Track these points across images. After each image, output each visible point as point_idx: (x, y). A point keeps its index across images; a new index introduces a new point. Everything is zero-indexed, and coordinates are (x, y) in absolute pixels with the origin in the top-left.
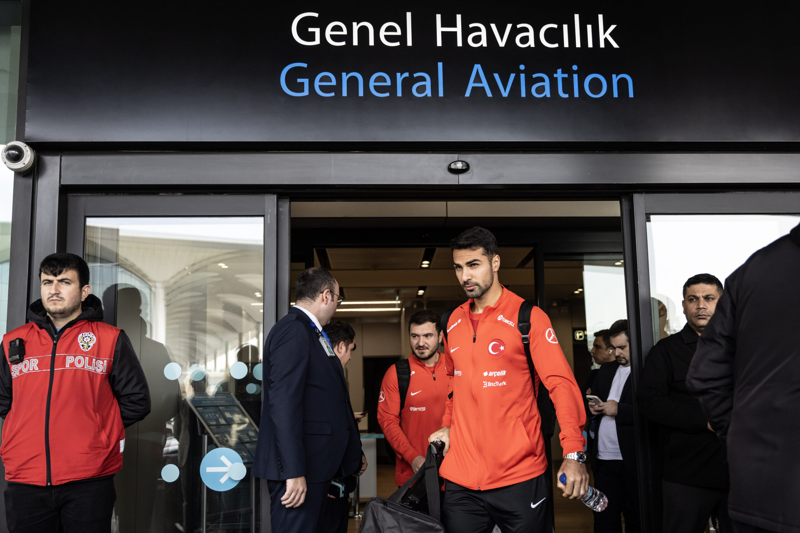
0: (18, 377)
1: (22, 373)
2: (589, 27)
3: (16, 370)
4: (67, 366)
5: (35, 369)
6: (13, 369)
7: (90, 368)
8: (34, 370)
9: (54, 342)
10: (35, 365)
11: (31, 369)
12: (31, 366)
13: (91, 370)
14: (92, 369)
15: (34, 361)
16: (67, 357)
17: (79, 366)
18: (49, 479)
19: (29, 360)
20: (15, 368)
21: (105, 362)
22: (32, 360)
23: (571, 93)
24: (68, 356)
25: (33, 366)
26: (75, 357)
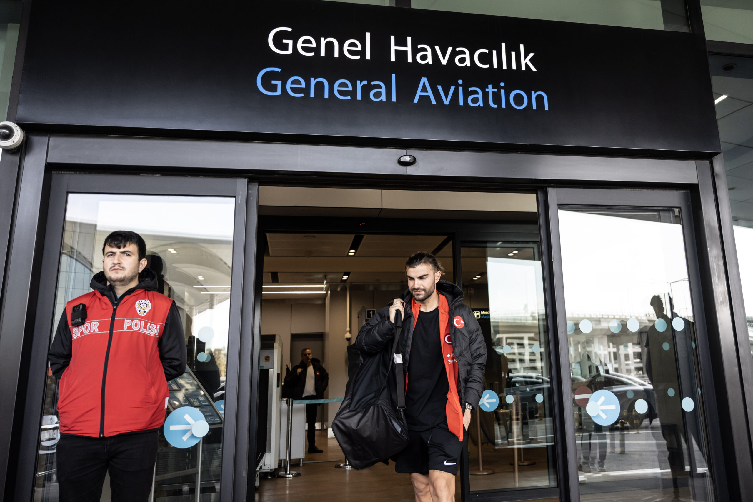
0: (79, 339)
1: (83, 335)
2: (513, 54)
3: (76, 332)
4: (125, 329)
5: (96, 331)
6: (74, 331)
7: (145, 331)
8: (94, 331)
9: (114, 308)
10: (96, 327)
11: (92, 331)
12: (92, 329)
13: (146, 333)
14: (146, 331)
15: (95, 324)
16: (125, 320)
17: (136, 329)
18: (102, 431)
19: (90, 323)
20: (76, 330)
21: (158, 326)
22: (93, 323)
23: (500, 104)
24: (127, 319)
25: (94, 329)
26: (132, 320)
